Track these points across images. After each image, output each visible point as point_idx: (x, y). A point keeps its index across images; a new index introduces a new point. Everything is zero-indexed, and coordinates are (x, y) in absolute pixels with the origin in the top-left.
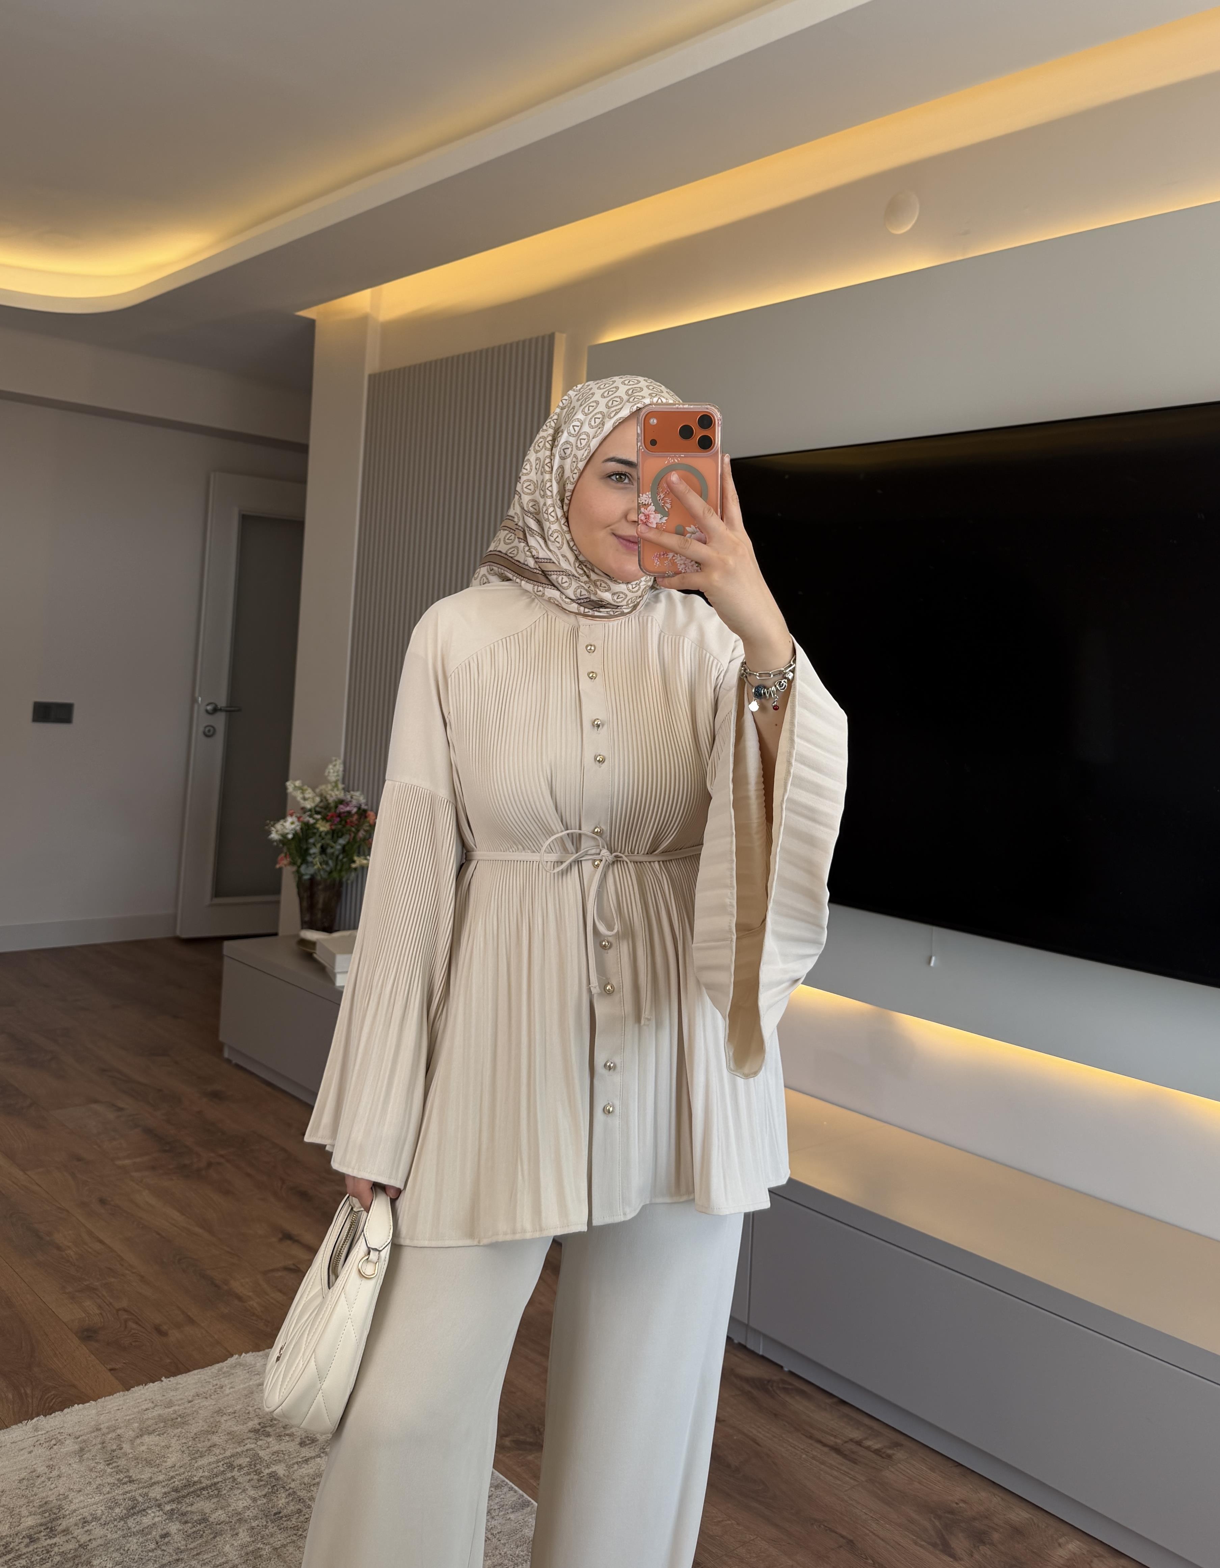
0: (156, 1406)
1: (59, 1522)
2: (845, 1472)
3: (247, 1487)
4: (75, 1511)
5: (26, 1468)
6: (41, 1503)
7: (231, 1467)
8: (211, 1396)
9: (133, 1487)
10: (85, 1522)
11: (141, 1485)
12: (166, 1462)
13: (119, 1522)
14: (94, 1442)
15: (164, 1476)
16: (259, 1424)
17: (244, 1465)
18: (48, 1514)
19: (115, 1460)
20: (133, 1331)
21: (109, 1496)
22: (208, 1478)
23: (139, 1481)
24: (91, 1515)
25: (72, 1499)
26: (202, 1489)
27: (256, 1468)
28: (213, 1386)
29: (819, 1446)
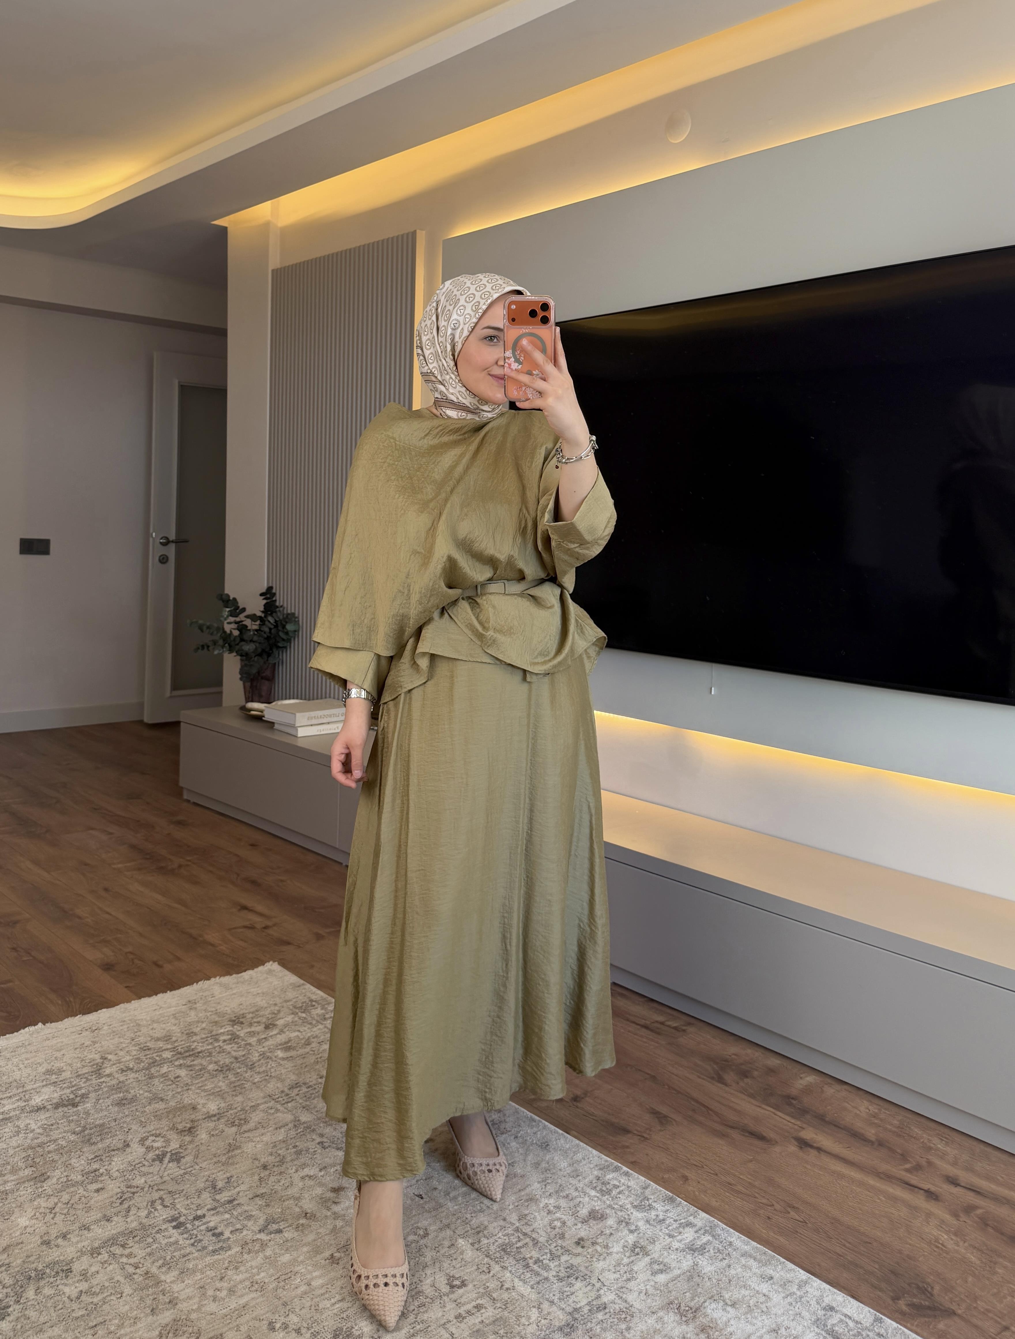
3: (230, 1051)
16: (235, 1017)
17: (227, 1040)
20: (138, 965)
27: (235, 1041)
29: (634, 1025)
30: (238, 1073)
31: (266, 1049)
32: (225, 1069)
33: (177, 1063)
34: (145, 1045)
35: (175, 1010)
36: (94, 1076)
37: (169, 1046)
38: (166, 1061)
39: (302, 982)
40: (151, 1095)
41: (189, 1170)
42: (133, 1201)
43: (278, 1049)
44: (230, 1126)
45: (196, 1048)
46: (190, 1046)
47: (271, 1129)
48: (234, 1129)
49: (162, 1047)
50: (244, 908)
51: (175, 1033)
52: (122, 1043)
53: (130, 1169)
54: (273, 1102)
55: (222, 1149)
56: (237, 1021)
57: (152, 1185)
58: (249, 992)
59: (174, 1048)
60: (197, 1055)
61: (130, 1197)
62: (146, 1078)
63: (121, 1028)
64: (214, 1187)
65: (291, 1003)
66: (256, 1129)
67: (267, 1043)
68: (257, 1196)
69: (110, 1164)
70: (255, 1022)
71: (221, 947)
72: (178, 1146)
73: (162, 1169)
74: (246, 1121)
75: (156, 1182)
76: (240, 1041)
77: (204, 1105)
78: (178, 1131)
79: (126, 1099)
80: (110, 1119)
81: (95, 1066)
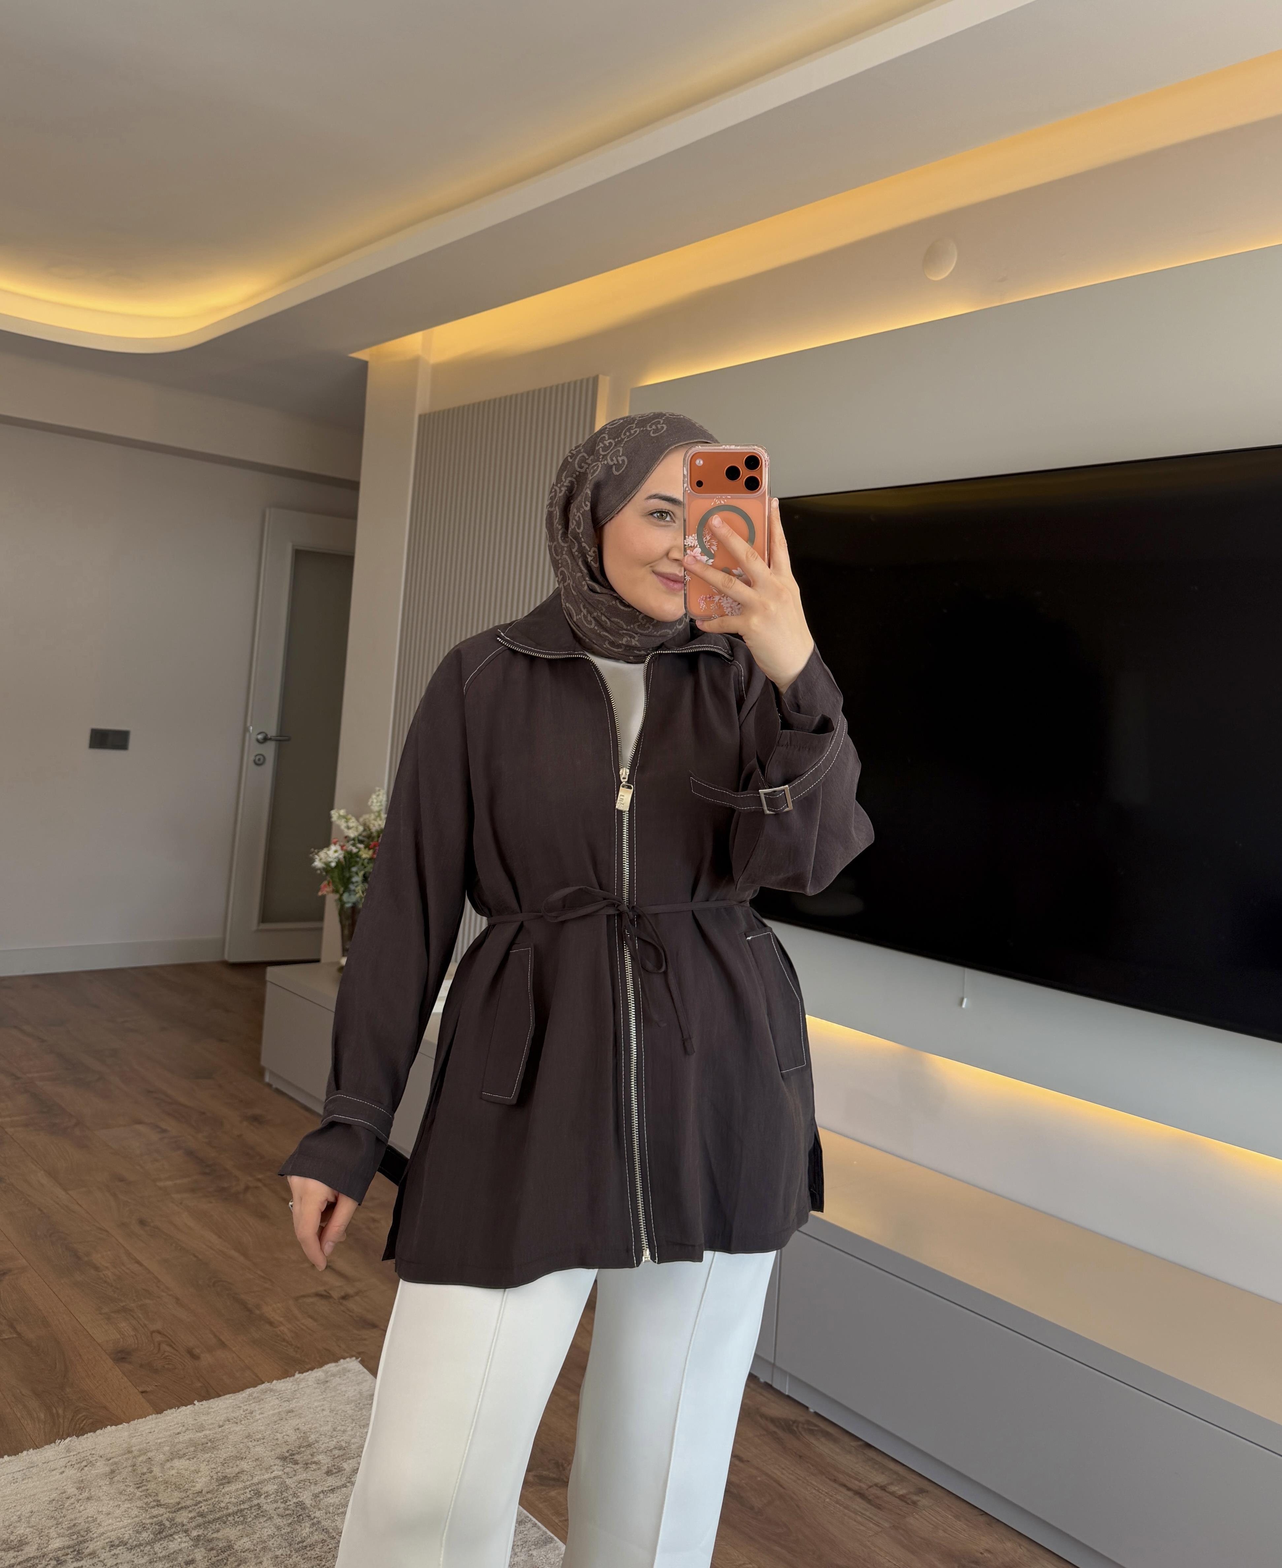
0: (187, 1429)
1: (86, 1545)
2: (868, 1516)
3: (272, 1515)
4: (103, 1533)
5: (57, 1489)
6: (69, 1525)
7: (258, 1494)
8: (241, 1421)
9: (162, 1510)
10: (113, 1546)
11: (168, 1510)
12: (194, 1486)
13: (145, 1547)
14: (124, 1465)
15: (191, 1501)
16: (288, 1452)
17: (271, 1493)
18: (76, 1536)
19: (144, 1483)
20: (166, 1354)
21: (137, 1519)
22: (235, 1504)
23: (166, 1506)
24: (118, 1538)
25: (100, 1522)
26: (228, 1515)
27: (283, 1496)
28: (244, 1411)
29: (844, 1490)
35: (206, 1436)
36: (69, 1556)
38: (179, 1529)
46: (217, 1503)
49: (177, 1503)
51: (200, 1477)
56: (289, 1457)
59: (195, 1505)
60: (224, 1520)
67: (325, 1502)
70: (314, 1463)
71: (282, 1328)
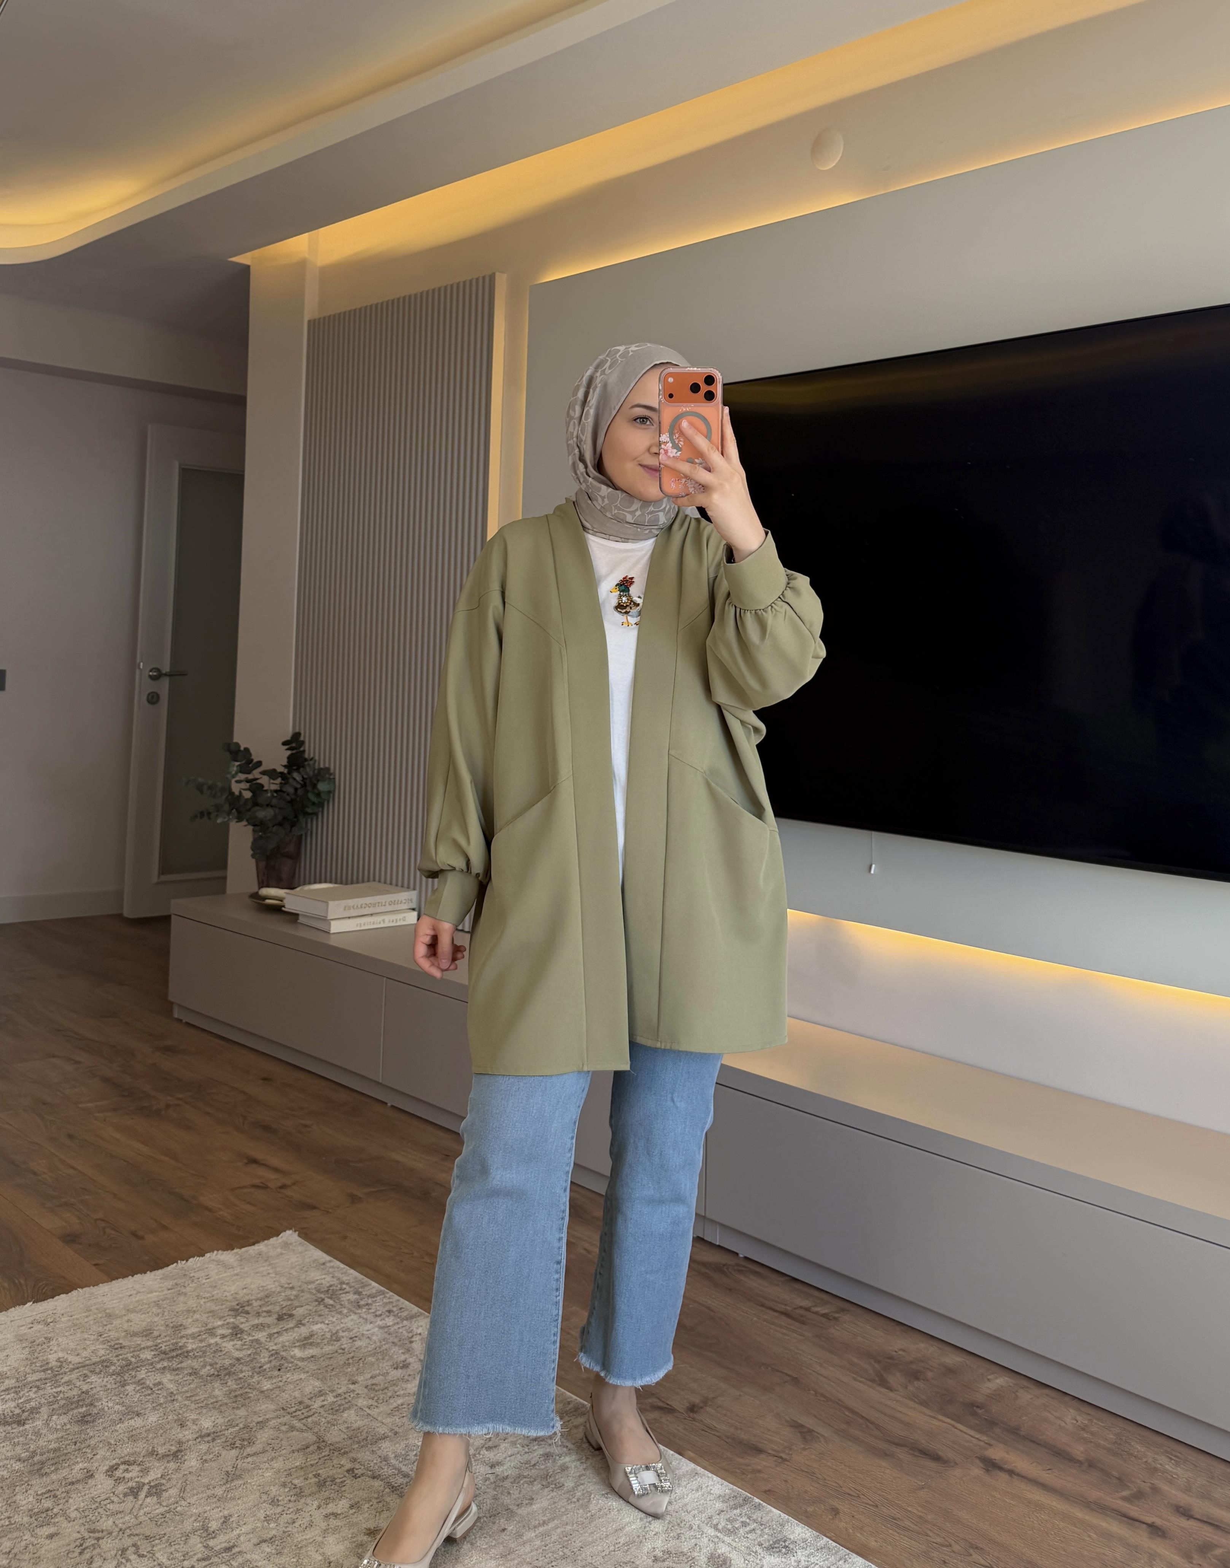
2: (794, 1330)
20: (112, 1236)
29: (771, 1312)
30: (240, 1378)
31: (279, 1346)
32: (223, 1373)
33: (159, 1366)
34: (116, 1342)
35: (158, 1296)
36: (48, 1385)
37: (150, 1343)
38: (146, 1362)
39: (328, 1258)
40: (124, 1408)
41: (173, 1507)
42: (98, 1550)
43: (295, 1347)
44: (229, 1448)
45: (184, 1346)
46: (177, 1343)
47: (284, 1452)
48: (234, 1452)
49: (140, 1345)
50: (254, 1161)
51: (157, 1326)
52: (85, 1340)
53: (93, 1507)
54: (289, 1416)
55: (217, 1480)
56: (240, 1309)
57: (124, 1527)
58: (257, 1273)
59: (156, 1346)
60: (186, 1354)
61: (93, 1545)
62: (116, 1386)
63: (86, 1320)
64: (205, 1528)
65: (312, 1286)
66: (264, 1451)
67: (281, 1339)
68: (265, 1541)
69: (67, 1501)
70: (265, 1311)
71: (221, 1213)
72: (159, 1476)
73: (137, 1506)
74: (251, 1442)
75: (129, 1525)
76: (246, 1337)
77: (194, 1422)
78: (159, 1456)
79: (90, 1414)
80: (67, 1442)
81: (49, 1372)
